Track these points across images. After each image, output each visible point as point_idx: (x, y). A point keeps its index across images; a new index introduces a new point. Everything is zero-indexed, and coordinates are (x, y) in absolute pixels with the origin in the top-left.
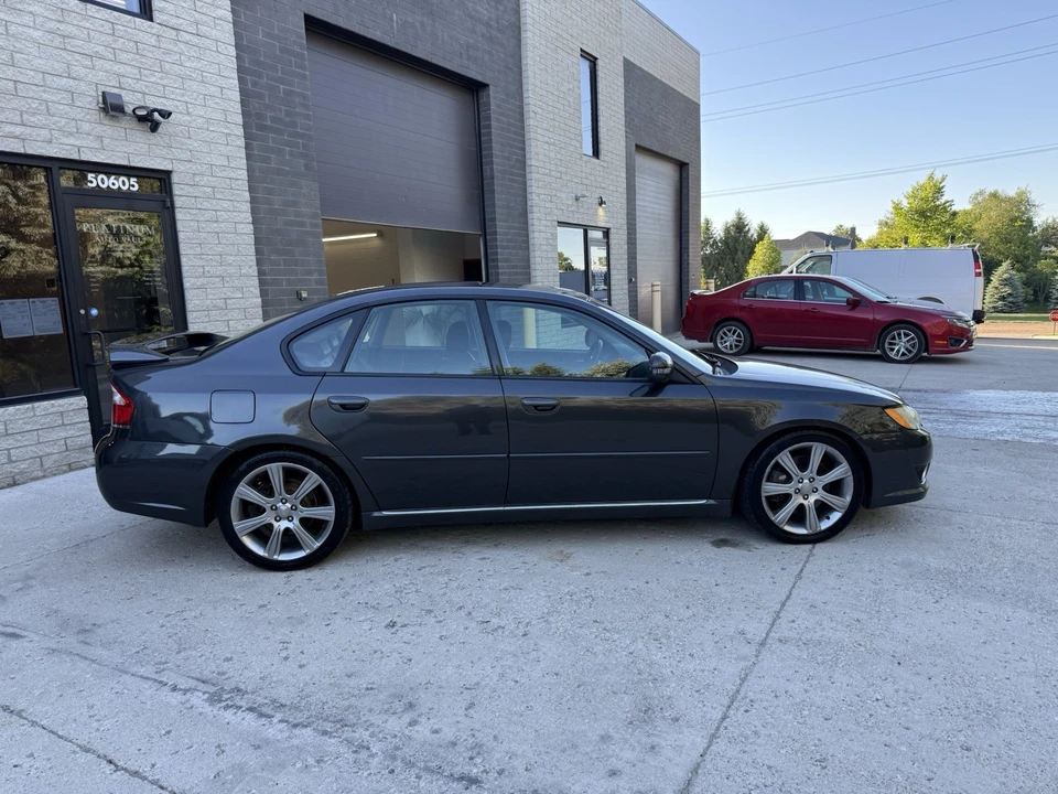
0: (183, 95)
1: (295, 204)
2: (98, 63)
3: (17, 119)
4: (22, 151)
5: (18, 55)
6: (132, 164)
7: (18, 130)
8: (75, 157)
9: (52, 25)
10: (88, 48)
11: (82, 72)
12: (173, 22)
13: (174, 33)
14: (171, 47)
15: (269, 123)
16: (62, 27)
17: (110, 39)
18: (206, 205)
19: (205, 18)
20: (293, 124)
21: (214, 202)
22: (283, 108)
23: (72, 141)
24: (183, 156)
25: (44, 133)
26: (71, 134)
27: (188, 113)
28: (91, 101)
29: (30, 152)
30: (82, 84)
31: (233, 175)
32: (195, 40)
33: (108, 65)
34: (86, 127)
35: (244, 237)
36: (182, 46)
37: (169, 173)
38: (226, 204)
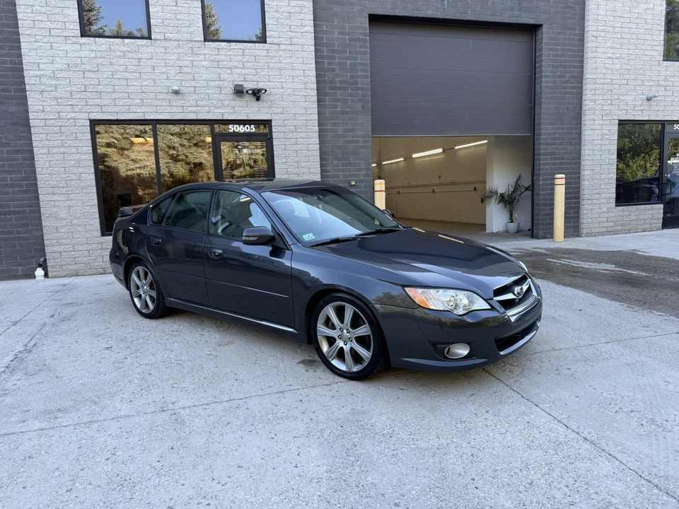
0: (280, 78)
1: (352, 130)
2: (235, 71)
3: (195, 104)
4: (196, 118)
5: (196, 75)
6: (249, 119)
7: (194, 109)
8: (221, 118)
9: (212, 58)
10: (230, 65)
11: (226, 76)
12: (277, 41)
13: (277, 46)
14: (275, 54)
15: (338, 85)
16: (218, 57)
17: (241, 57)
18: (290, 136)
19: (296, 34)
20: (356, 83)
21: (295, 134)
22: (349, 74)
23: (220, 111)
24: (278, 111)
25: (207, 109)
26: (219, 107)
27: (283, 88)
28: (229, 89)
29: (200, 118)
30: (226, 82)
31: (308, 118)
32: (289, 47)
33: (239, 71)
34: (226, 103)
35: (313, 152)
36: (281, 52)
37: (270, 121)
38: (302, 135)
